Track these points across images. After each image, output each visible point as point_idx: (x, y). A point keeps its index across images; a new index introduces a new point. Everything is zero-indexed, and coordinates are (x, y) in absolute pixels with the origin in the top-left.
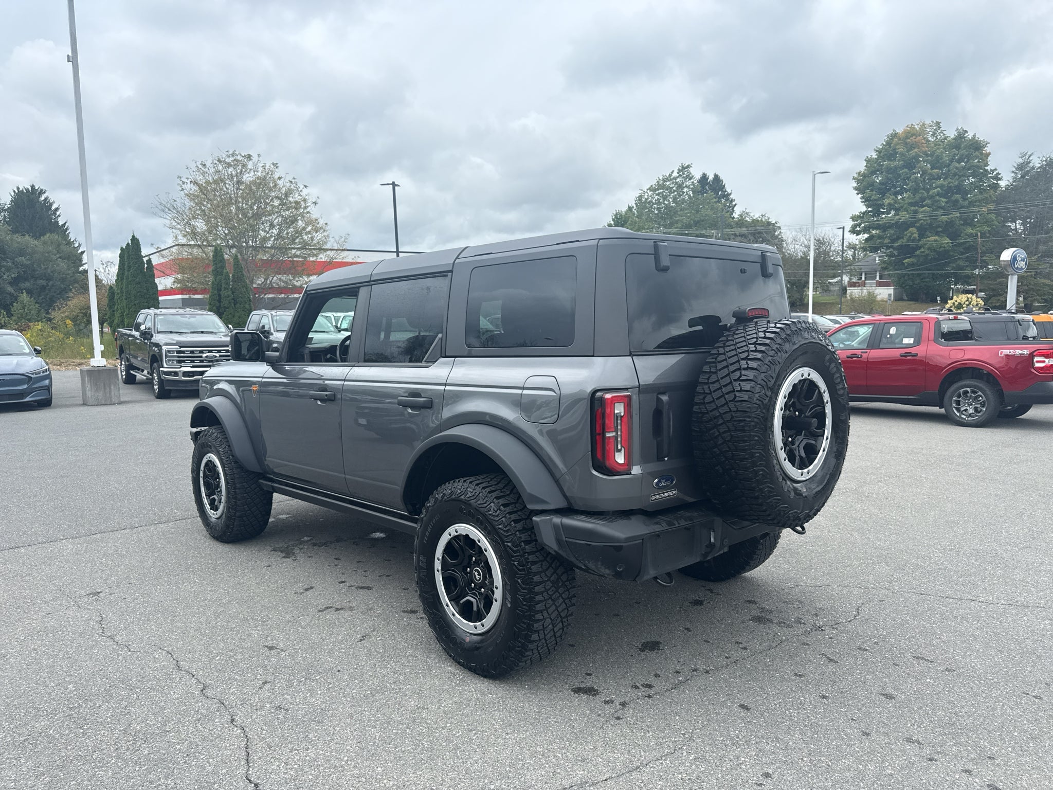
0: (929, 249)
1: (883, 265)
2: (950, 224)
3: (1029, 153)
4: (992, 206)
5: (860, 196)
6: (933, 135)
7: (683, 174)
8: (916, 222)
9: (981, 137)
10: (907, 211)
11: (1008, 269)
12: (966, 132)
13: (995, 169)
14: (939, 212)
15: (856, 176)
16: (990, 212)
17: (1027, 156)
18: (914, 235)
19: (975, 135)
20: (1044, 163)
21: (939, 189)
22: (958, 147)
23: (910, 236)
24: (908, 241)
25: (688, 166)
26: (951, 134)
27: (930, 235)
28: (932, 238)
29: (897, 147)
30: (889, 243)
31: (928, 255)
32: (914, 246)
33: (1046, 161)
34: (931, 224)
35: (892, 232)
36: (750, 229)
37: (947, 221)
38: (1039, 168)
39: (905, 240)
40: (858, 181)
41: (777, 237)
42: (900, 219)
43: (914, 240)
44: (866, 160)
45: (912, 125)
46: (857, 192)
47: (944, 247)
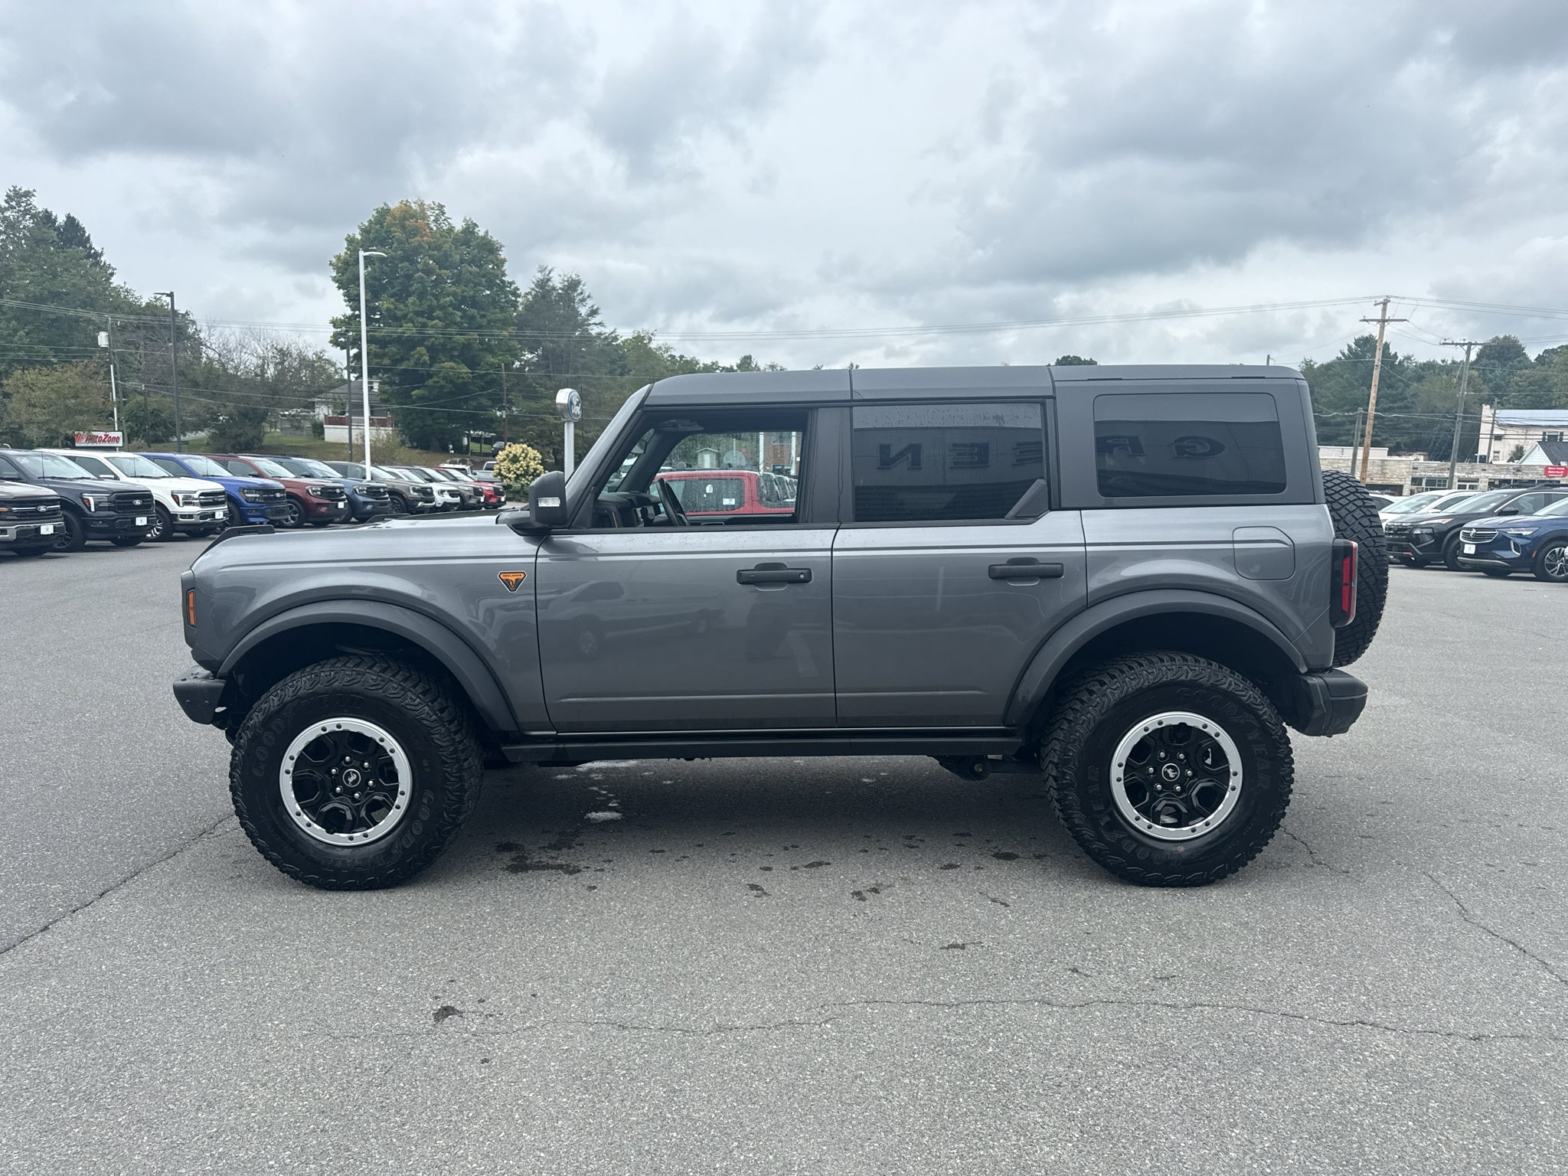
0: (444, 378)
1: (383, 397)
2: (467, 346)
3: (549, 268)
4: (512, 330)
5: (342, 291)
6: (436, 221)
7: (19, 204)
8: (424, 339)
9: (495, 237)
10: (413, 323)
11: (565, 414)
12: (476, 225)
13: (513, 283)
14: (453, 330)
15: (334, 260)
16: (511, 337)
17: (547, 272)
18: (424, 357)
19: (487, 232)
20: (566, 283)
21: (451, 298)
22: (467, 244)
23: (419, 359)
24: (416, 364)
25: (28, 194)
26: (459, 226)
27: (443, 359)
28: (448, 364)
29: (392, 229)
30: (389, 365)
31: (442, 387)
32: (425, 373)
33: (568, 281)
34: (444, 345)
35: (394, 349)
36: (143, 317)
37: (463, 344)
38: (561, 289)
39: (412, 362)
40: (338, 269)
41: (190, 337)
42: (404, 333)
43: (423, 364)
44: (346, 239)
45: (407, 201)
46: (337, 285)
47: (463, 378)
